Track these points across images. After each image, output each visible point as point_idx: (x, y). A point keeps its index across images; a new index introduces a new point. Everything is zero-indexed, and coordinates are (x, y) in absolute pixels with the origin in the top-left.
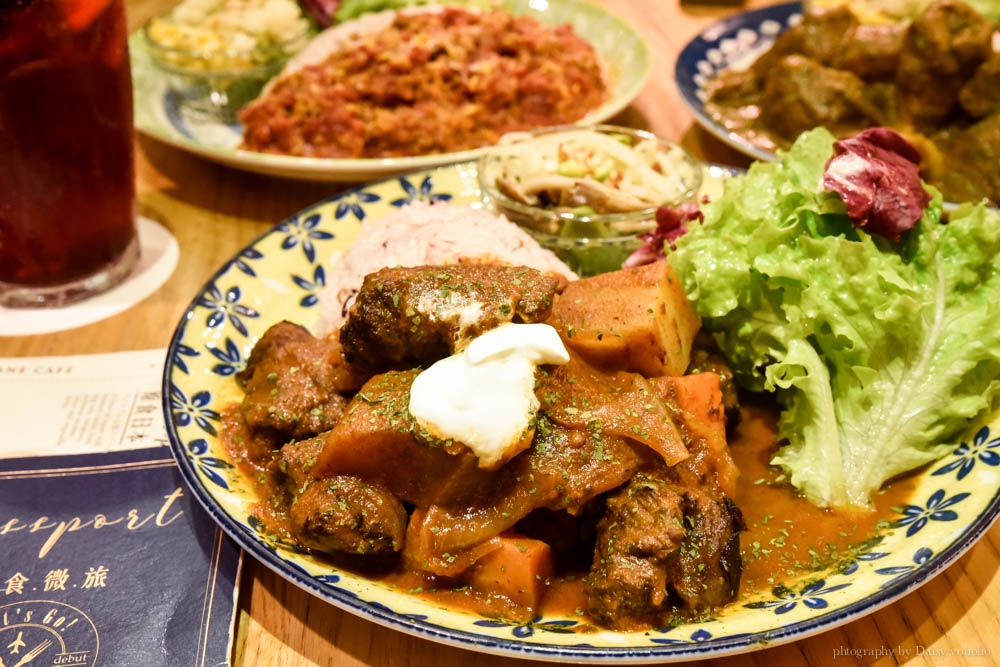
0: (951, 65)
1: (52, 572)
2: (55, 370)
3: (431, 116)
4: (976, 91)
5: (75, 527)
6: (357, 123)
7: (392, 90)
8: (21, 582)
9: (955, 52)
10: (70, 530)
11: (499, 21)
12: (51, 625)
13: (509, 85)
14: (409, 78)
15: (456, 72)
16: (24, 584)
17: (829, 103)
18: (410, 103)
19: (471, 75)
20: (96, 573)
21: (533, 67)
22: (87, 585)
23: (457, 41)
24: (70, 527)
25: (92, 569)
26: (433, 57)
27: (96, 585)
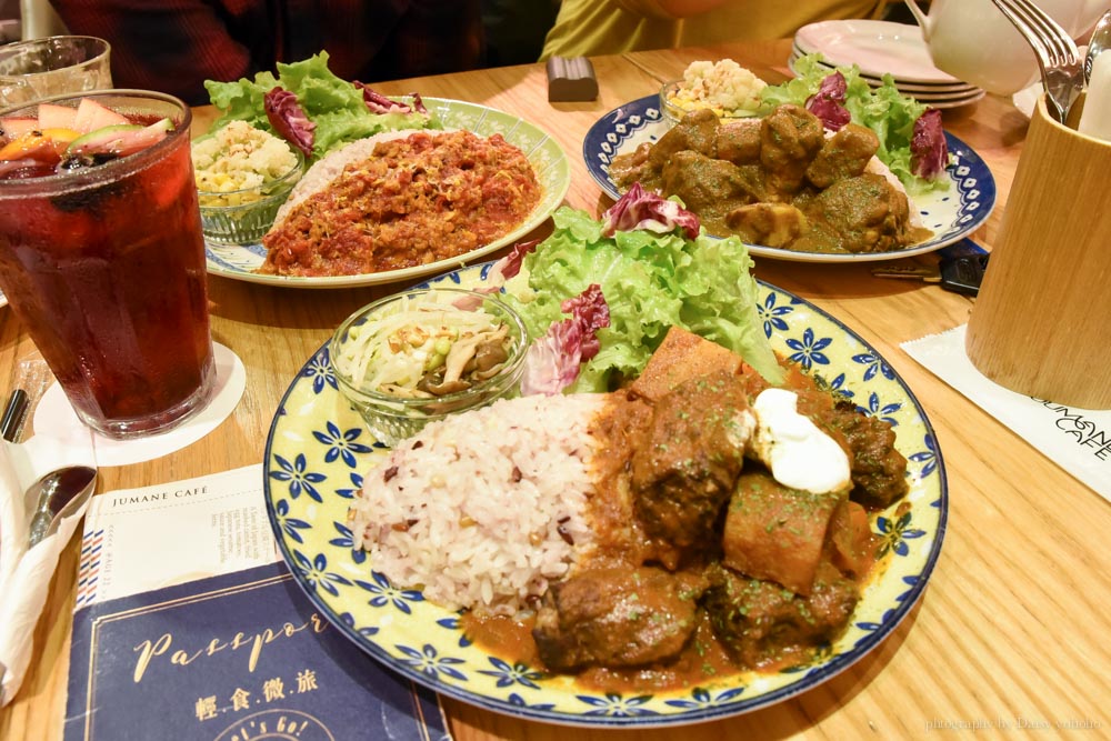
0: (801, 152)
1: (266, 683)
2: (192, 492)
3: (423, 225)
4: (818, 169)
5: (270, 638)
6: (366, 238)
7: (389, 207)
8: (244, 698)
9: (802, 143)
10: (267, 641)
11: (457, 142)
12: (285, 731)
13: (476, 192)
14: (401, 197)
15: (433, 186)
16: (247, 698)
17: (720, 186)
18: (403, 217)
19: (445, 188)
20: (305, 677)
21: (487, 175)
22: (302, 689)
23: (429, 162)
24: (266, 638)
25: (300, 674)
26: (415, 177)
27: (309, 688)
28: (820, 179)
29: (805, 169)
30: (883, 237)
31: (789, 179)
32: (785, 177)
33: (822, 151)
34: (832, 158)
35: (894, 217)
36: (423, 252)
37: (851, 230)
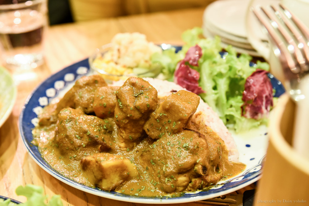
4: (152, 126)
17: (81, 138)
28: (153, 134)
29: (143, 126)
30: (193, 180)
31: (131, 132)
32: (128, 131)
33: (154, 113)
34: (160, 118)
35: (200, 166)
37: (166, 177)
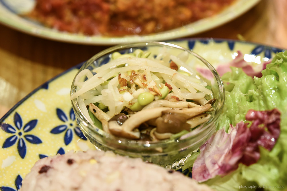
36: (147, 21)
